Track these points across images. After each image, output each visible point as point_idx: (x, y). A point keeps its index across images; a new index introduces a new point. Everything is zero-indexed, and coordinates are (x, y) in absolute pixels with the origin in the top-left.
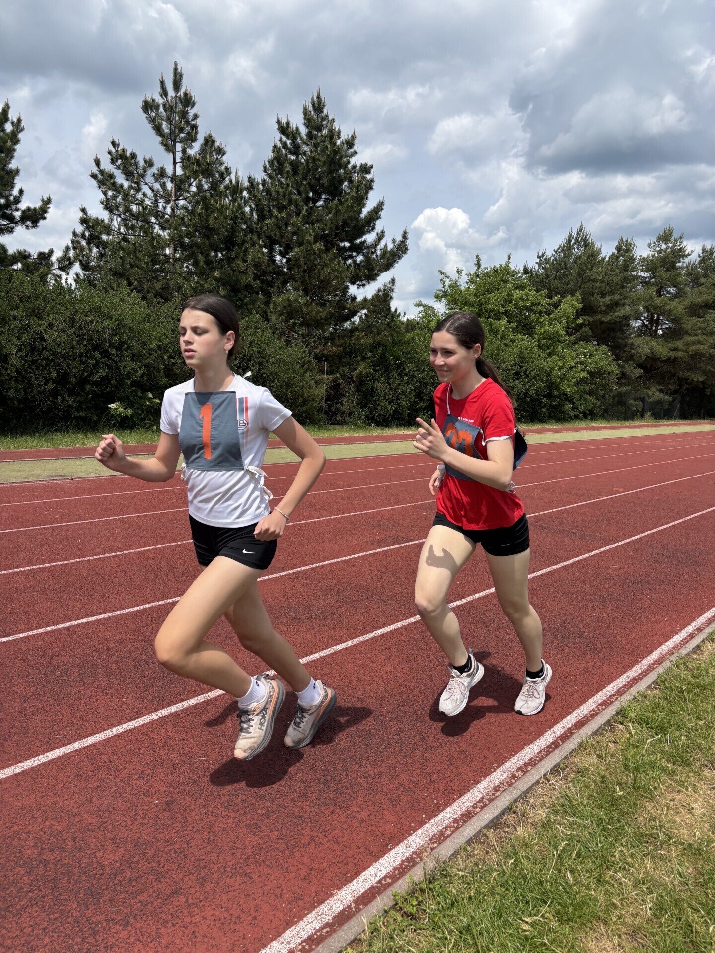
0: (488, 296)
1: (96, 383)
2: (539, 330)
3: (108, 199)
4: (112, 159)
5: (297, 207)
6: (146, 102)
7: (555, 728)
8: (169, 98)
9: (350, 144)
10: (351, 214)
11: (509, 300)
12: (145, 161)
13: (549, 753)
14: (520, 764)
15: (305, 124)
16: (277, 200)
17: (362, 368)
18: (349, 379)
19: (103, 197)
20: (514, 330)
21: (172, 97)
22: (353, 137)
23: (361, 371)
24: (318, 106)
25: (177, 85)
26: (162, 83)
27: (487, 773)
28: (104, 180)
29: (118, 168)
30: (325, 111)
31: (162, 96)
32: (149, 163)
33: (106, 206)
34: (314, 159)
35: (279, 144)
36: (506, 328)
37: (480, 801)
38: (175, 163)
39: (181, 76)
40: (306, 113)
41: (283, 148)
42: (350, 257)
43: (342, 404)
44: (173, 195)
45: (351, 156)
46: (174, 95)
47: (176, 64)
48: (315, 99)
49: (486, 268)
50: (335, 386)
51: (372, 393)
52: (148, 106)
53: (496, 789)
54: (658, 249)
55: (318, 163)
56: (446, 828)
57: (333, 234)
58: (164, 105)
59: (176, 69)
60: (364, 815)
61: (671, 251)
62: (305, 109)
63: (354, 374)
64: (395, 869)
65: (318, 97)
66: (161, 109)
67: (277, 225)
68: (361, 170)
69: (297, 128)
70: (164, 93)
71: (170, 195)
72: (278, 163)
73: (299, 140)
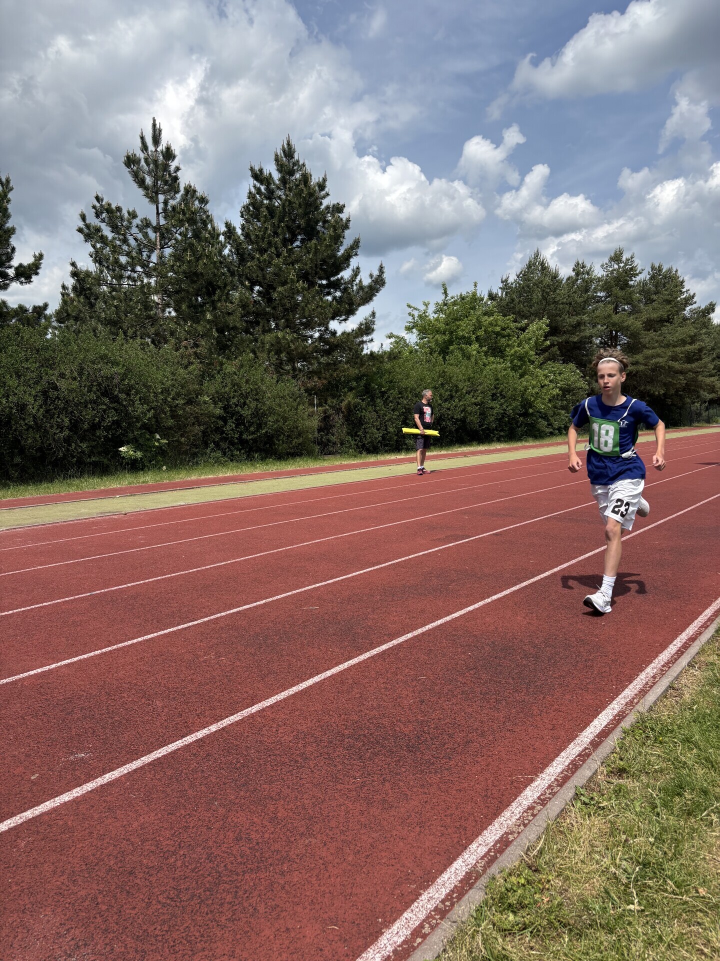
0: (458, 323)
1: (107, 429)
2: (510, 352)
3: (96, 252)
4: (96, 213)
5: (276, 248)
6: (128, 157)
7: (675, 643)
8: (150, 153)
9: (322, 186)
10: (329, 252)
11: (479, 325)
12: (129, 213)
13: (679, 657)
14: (662, 663)
15: (277, 170)
16: (257, 243)
17: (350, 398)
18: (338, 410)
19: (92, 250)
20: (486, 354)
21: (152, 151)
22: (325, 180)
23: (349, 402)
24: (289, 152)
25: (156, 140)
26: (142, 138)
27: (642, 670)
28: (90, 234)
29: (103, 221)
30: (296, 157)
31: (142, 151)
32: (133, 215)
33: (95, 258)
34: (290, 202)
35: (253, 190)
36: (478, 352)
37: (647, 684)
38: (158, 214)
39: (160, 131)
40: (277, 159)
41: (258, 193)
42: (329, 294)
43: (333, 435)
44: (158, 243)
45: (324, 197)
46: (154, 150)
47: (154, 120)
48: (286, 146)
49: (453, 297)
50: (326, 418)
51: (361, 422)
52: (130, 161)
53: (654, 677)
54: (611, 269)
55: (294, 205)
56: (633, 699)
57: (313, 272)
58: (146, 160)
59: (154, 125)
60: (568, 697)
61: (624, 270)
62: (276, 155)
63: (343, 404)
64: (612, 720)
65: (288, 144)
66: (143, 163)
67: (259, 267)
68: (333, 211)
69: (270, 174)
70: (145, 147)
71: (156, 244)
72: (254, 208)
73: (272, 186)
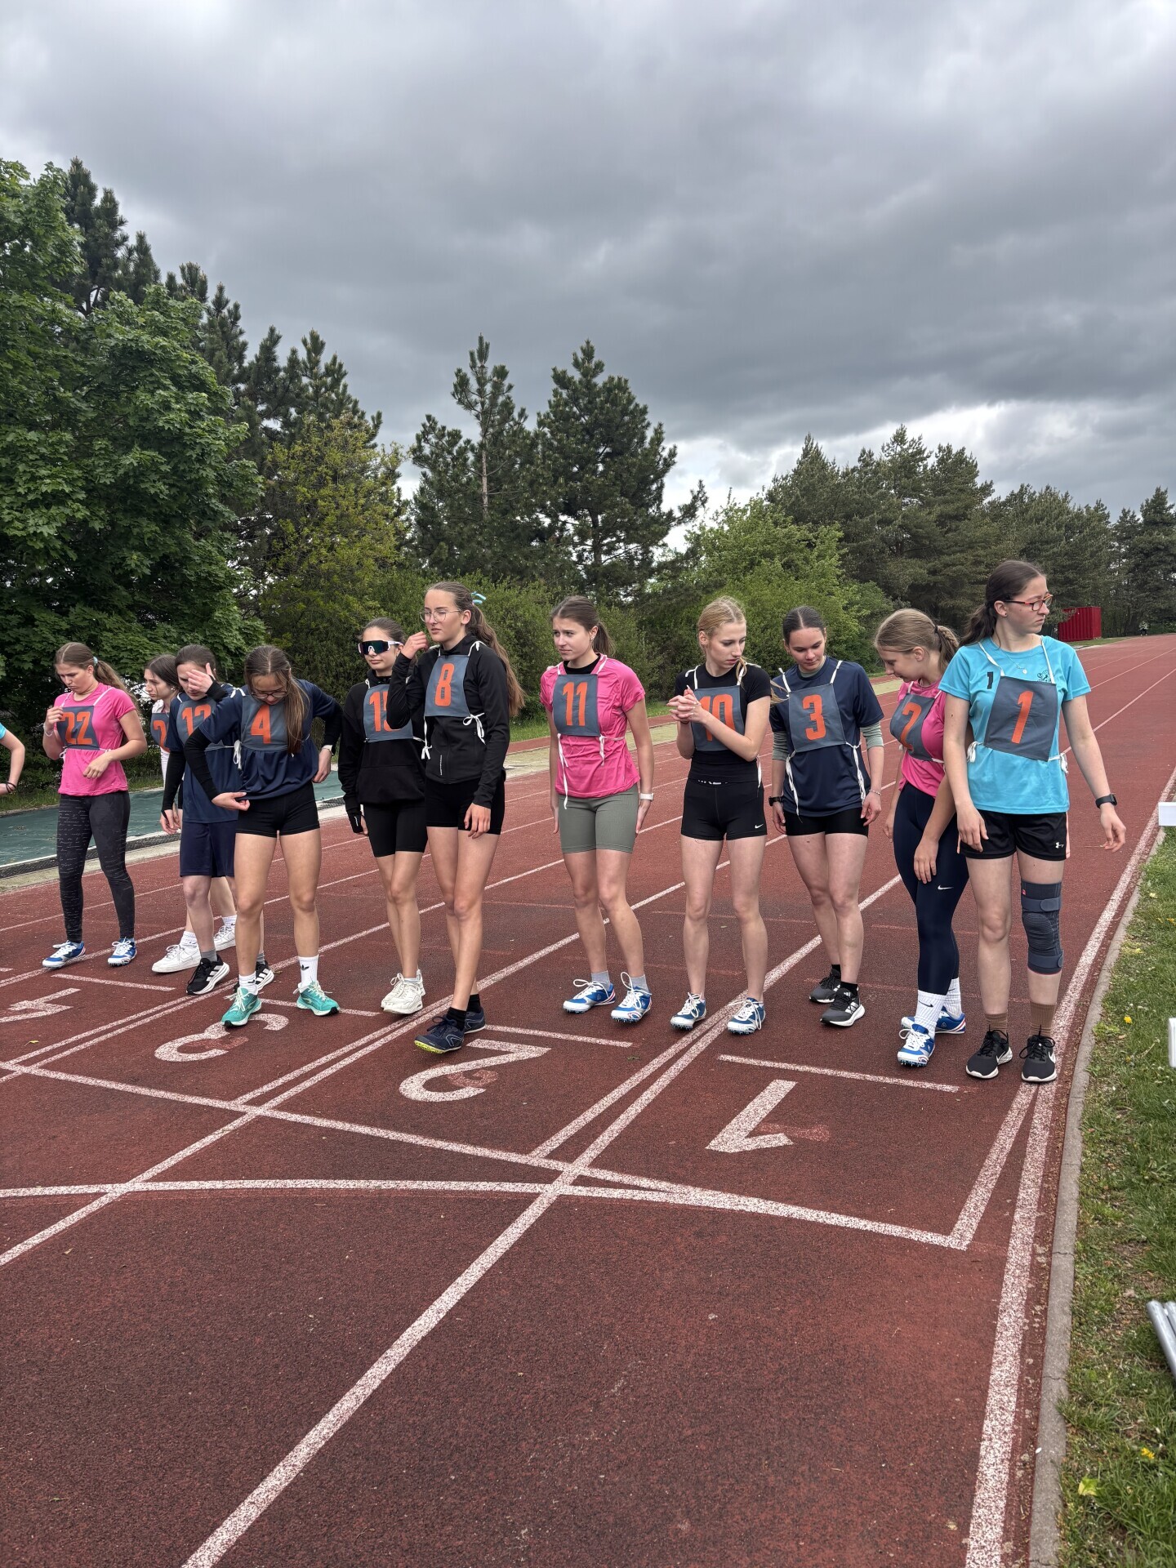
8: (478, 370)
9: (625, 388)
22: (628, 380)
24: (589, 353)
26: (472, 354)
30: (597, 357)
35: (554, 395)
39: (487, 346)
40: (577, 359)
46: (480, 365)
47: (481, 336)
48: (585, 346)
54: (893, 453)
61: (909, 454)
62: (576, 356)
66: (472, 382)
69: (572, 376)
72: (560, 416)
